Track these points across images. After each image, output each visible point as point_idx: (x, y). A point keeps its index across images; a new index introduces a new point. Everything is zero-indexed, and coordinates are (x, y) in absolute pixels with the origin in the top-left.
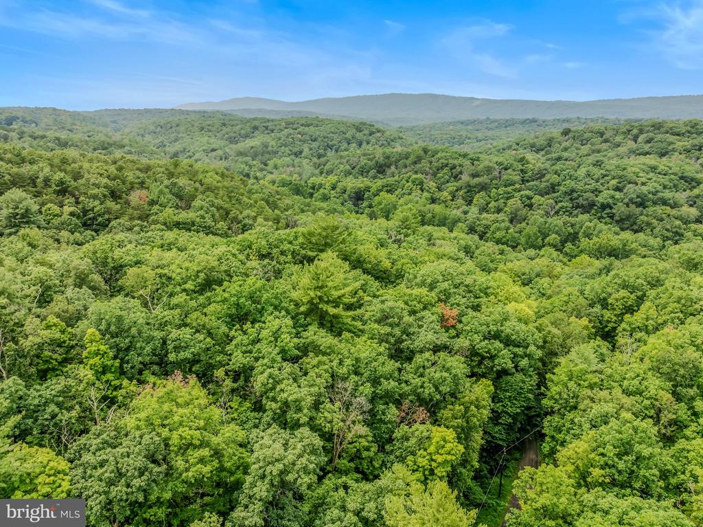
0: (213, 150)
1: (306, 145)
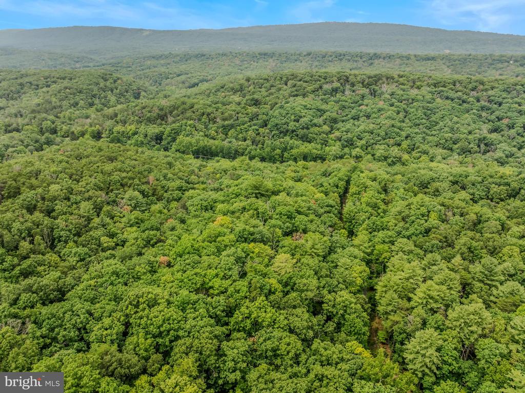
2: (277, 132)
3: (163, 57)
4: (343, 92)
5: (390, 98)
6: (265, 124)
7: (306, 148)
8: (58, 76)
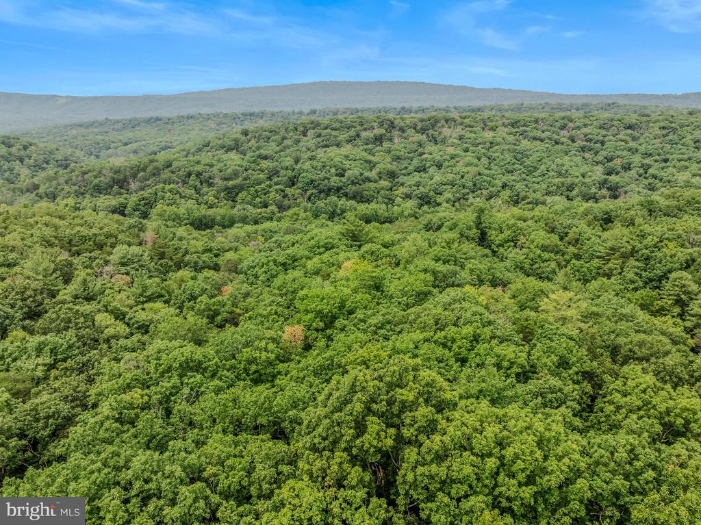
2: (314, 191)
3: (96, 124)
4: (391, 140)
5: (459, 142)
6: (292, 183)
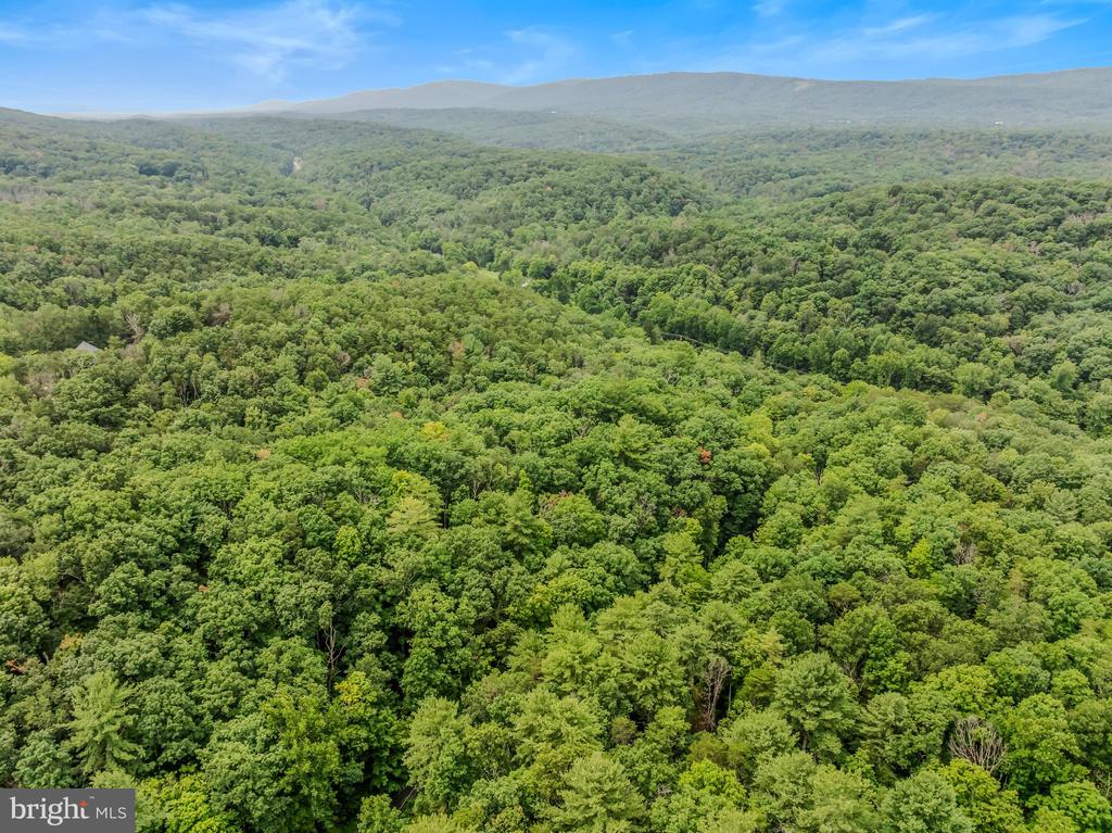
0: (440, 211)
1: (559, 203)
6: (853, 291)
7: (917, 355)
8: (551, 162)
